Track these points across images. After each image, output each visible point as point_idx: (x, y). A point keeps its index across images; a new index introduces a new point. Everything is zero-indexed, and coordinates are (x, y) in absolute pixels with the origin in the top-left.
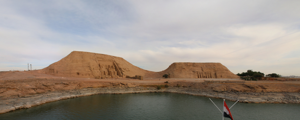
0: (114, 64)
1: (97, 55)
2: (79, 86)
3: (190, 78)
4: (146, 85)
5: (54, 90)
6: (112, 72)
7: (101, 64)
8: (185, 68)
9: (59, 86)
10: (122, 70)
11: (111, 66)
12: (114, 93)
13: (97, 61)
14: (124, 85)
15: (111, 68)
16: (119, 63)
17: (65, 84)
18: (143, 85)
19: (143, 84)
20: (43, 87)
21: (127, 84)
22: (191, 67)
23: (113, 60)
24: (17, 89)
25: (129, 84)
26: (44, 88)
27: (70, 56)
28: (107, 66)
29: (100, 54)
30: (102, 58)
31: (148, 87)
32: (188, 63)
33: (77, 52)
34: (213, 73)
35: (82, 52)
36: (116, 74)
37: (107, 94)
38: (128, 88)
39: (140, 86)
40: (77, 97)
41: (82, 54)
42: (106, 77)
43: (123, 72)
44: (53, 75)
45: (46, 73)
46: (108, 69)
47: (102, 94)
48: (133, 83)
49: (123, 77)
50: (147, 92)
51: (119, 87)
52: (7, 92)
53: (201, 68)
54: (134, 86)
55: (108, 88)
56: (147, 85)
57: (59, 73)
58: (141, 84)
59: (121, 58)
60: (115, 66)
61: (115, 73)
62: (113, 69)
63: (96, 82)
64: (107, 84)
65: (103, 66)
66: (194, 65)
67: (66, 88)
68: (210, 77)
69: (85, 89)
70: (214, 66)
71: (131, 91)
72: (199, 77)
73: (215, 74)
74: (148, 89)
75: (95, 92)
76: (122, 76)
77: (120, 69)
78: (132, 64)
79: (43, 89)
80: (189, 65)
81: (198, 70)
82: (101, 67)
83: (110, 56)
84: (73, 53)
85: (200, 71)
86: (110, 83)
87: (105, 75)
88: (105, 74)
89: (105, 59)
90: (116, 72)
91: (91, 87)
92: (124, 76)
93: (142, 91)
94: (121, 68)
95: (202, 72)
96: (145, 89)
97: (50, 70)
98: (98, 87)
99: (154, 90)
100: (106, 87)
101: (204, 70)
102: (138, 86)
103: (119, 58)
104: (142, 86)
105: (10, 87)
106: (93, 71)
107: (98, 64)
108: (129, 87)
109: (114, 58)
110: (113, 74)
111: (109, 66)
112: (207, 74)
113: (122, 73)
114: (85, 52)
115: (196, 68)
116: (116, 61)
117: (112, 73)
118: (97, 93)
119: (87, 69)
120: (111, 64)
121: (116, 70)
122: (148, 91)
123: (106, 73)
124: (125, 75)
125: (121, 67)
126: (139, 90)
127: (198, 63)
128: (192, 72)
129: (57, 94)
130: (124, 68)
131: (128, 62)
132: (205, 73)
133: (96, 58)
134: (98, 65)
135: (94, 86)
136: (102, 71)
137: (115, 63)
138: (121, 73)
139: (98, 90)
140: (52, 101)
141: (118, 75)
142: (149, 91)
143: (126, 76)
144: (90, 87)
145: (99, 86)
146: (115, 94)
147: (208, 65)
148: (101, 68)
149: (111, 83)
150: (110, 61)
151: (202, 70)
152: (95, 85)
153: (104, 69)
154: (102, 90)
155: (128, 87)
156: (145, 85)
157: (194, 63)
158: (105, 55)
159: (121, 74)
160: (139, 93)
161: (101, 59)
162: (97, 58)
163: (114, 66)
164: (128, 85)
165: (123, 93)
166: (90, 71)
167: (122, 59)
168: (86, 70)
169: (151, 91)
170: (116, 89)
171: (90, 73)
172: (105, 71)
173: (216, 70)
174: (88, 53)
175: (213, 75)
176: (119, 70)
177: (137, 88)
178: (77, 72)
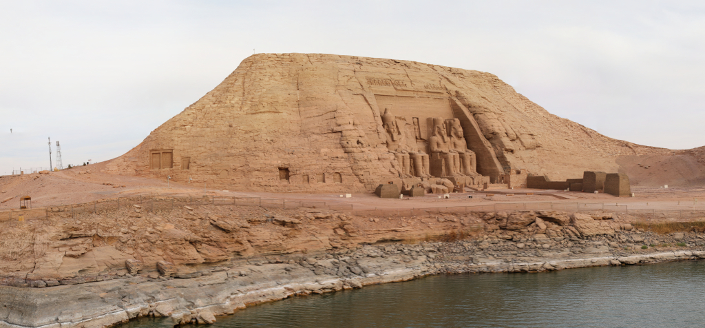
0: (457, 112)
1: (370, 68)
2: (341, 232)
4: (667, 225)
5: (251, 252)
6: (451, 155)
9: (264, 234)
10: (502, 145)
11: (442, 120)
12: (516, 266)
13: (372, 101)
14: (558, 222)
15: (444, 132)
16: (482, 102)
17: (283, 224)
18: (653, 221)
19: (649, 216)
20: (216, 235)
21: (572, 221)
23: (450, 87)
24: (119, 239)
25: (584, 216)
26: (222, 239)
27: (239, 83)
28: (422, 121)
30: (395, 84)
31: (679, 235)
33: (268, 57)
35: (292, 58)
36: (472, 169)
37: (481, 273)
38: (580, 239)
39: (637, 226)
40: (356, 288)
42: (426, 184)
43: (509, 157)
44: (170, 178)
45: (138, 173)
47: (456, 274)
48: (600, 215)
49: (507, 182)
50: (679, 260)
51: (537, 237)
52: (95, 251)
54: (608, 228)
55: (477, 244)
56: (672, 220)
57: (193, 168)
58: (642, 216)
59: (486, 74)
60: (465, 123)
61: (468, 162)
62: (454, 139)
63: (412, 214)
64: (466, 220)
65: (401, 124)
71: (602, 256)
74: (681, 244)
75: (420, 266)
76: (506, 180)
77: (492, 136)
78: (541, 109)
79: (218, 245)
82: (393, 129)
84: (252, 64)
86: (483, 215)
87: (416, 174)
88: (415, 171)
89: (409, 87)
90: (473, 154)
91: (392, 241)
92: (514, 178)
93: (657, 255)
94: (497, 131)
98: (427, 239)
100: (463, 236)
102: (629, 226)
103: (476, 75)
104: (647, 227)
105: (100, 233)
106: (358, 155)
107: (378, 114)
108: (587, 232)
109: (451, 78)
110: (456, 170)
111: (432, 123)
113: (502, 159)
114: (308, 56)
116: (463, 93)
117: (451, 162)
118: (432, 272)
119: (328, 147)
120: (441, 112)
121: (469, 147)
122: (681, 253)
123: (420, 163)
124: (518, 173)
125: (496, 125)
126: (638, 247)
129: (266, 269)
130: (511, 132)
131: (521, 97)
133: (364, 82)
134: (380, 122)
135: (406, 236)
137: (459, 103)
138: (496, 160)
139: (432, 255)
140: (262, 300)
141: (480, 170)
142: (689, 253)
143: (523, 177)
144: (388, 236)
146: (523, 272)
148: (396, 136)
149: (484, 213)
150: (433, 93)
152: (412, 230)
153: (408, 143)
154: (451, 257)
155: (582, 236)
156: (663, 221)
158: (405, 65)
159: (499, 167)
160: (641, 263)
161: (390, 90)
162: (371, 81)
163: (457, 121)
164: (577, 223)
165: (563, 266)
166: (340, 153)
167: (493, 81)
168: (323, 151)
169: (698, 253)
170: (521, 245)
171: (342, 165)
174: (321, 57)
176: (487, 144)
177: (624, 238)
178: (280, 163)
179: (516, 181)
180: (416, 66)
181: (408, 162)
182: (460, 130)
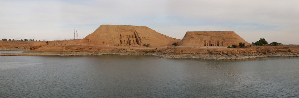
0: (135, 34)
1: (120, 27)
2: (98, 50)
3: (195, 46)
6: (131, 40)
7: (122, 35)
8: (194, 36)
10: (141, 39)
12: (116, 54)
13: (119, 32)
14: (125, 50)
15: (131, 37)
16: (140, 32)
18: (139, 50)
22: (202, 36)
23: (134, 29)
27: (99, 29)
28: (128, 35)
29: (122, 26)
32: (198, 32)
33: (104, 25)
34: (221, 41)
35: (107, 25)
41: (107, 27)
42: (125, 45)
43: (141, 41)
44: (88, 43)
45: (84, 42)
46: (129, 39)
49: (140, 44)
51: (121, 51)
53: (210, 37)
55: (114, 52)
56: (141, 50)
57: (92, 42)
59: (145, 27)
61: (135, 42)
62: (133, 38)
64: (115, 49)
65: (124, 36)
66: (205, 33)
67: (90, 50)
68: (217, 45)
69: (101, 52)
70: (224, 34)
72: (205, 45)
73: (223, 42)
75: (106, 53)
77: (139, 38)
80: (199, 33)
81: (208, 38)
82: (122, 37)
83: (133, 26)
84: (102, 26)
85: (209, 39)
89: (127, 30)
92: (141, 44)
93: (135, 54)
95: (211, 40)
96: (138, 53)
97: (87, 39)
99: (144, 53)
101: (212, 39)
103: (142, 27)
104: (137, 51)
107: (119, 34)
108: (128, 51)
111: (130, 35)
112: (214, 42)
113: (140, 41)
115: (206, 37)
116: (136, 30)
117: (131, 42)
120: (132, 34)
124: (142, 43)
125: (140, 36)
127: (209, 32)
128: (199, 41)
130: (143, 37)
131: (153, 30)
132: (213, 42)
133: (118, 29)
134: (119, 36)
136: (122, 41)
137: (135, 32)
141: (137, 43)
143: (143, 44)
145: (110, 50)
147: (218, 33)
150: (131, 30)
151: (211, 39)
153: (125, 38)
157: (205, 32)
159: (140, 42)
161: (123, 30)
162: (120, 29)
163: (134, 36)
167: (146, 28)
168: (109, 40)
170: (118, 52)
171: (112, 42)
172: (125, 40)
173: (225, 38)
174: (112, 25)
175: (220, 43)
176: (138, 39)
178: (102, 41)
179: (142, 45)
180: (129, 26)
181: (123, 41)
182: (134, 37)
